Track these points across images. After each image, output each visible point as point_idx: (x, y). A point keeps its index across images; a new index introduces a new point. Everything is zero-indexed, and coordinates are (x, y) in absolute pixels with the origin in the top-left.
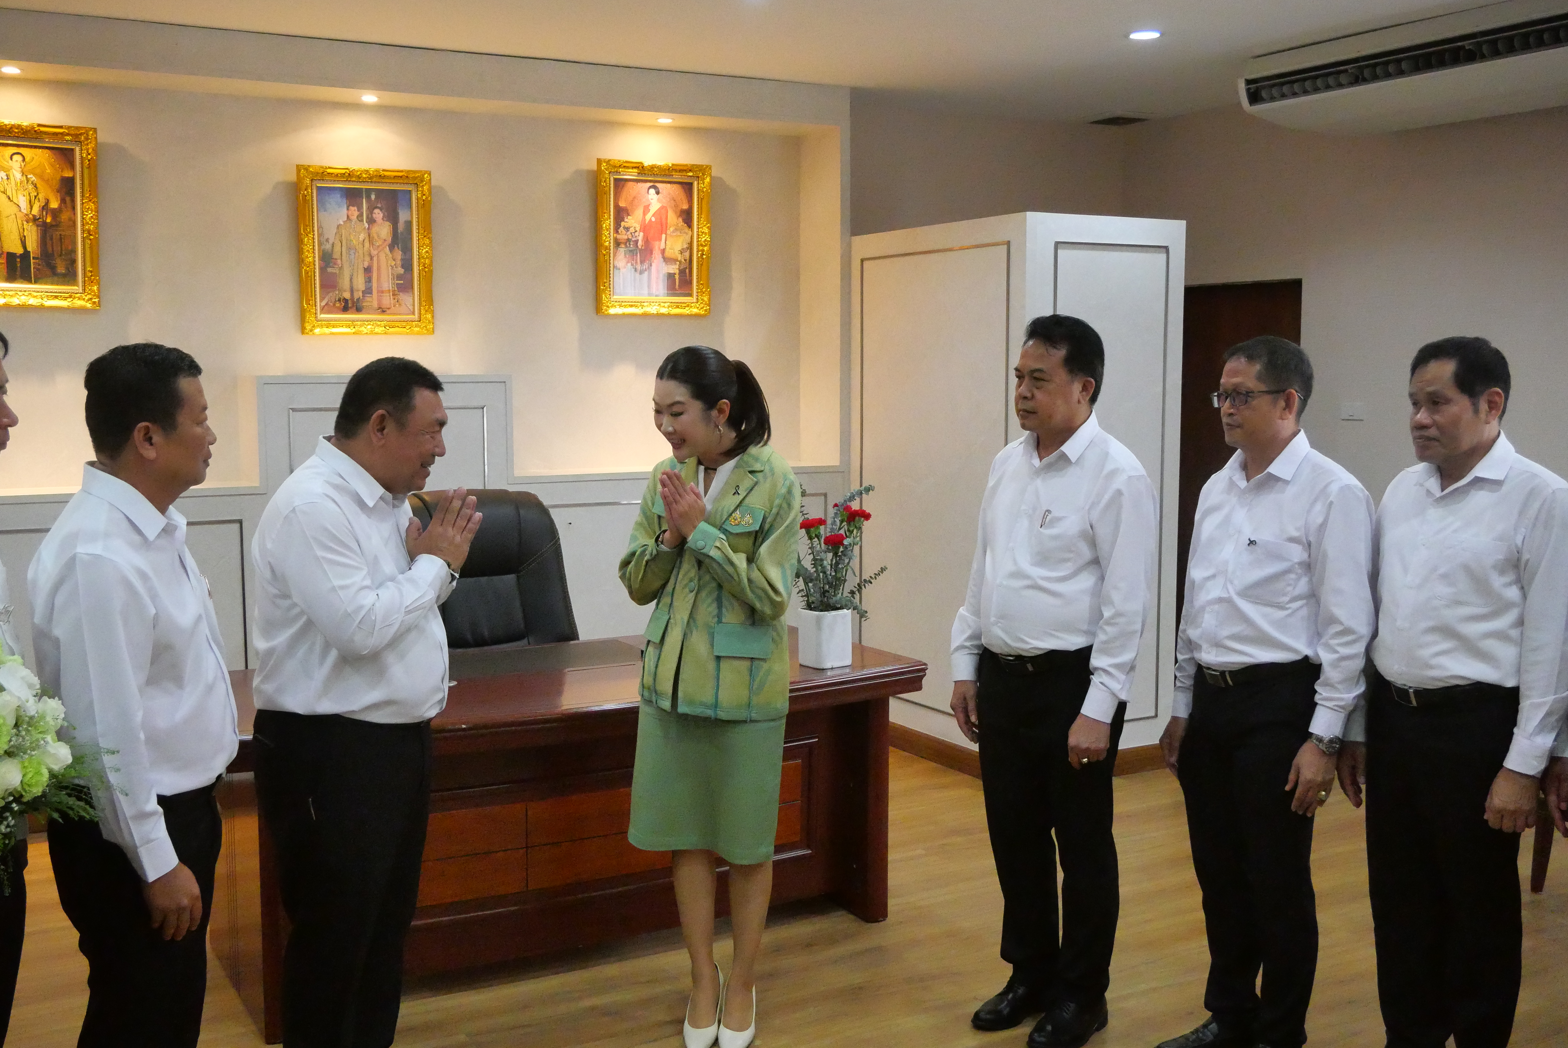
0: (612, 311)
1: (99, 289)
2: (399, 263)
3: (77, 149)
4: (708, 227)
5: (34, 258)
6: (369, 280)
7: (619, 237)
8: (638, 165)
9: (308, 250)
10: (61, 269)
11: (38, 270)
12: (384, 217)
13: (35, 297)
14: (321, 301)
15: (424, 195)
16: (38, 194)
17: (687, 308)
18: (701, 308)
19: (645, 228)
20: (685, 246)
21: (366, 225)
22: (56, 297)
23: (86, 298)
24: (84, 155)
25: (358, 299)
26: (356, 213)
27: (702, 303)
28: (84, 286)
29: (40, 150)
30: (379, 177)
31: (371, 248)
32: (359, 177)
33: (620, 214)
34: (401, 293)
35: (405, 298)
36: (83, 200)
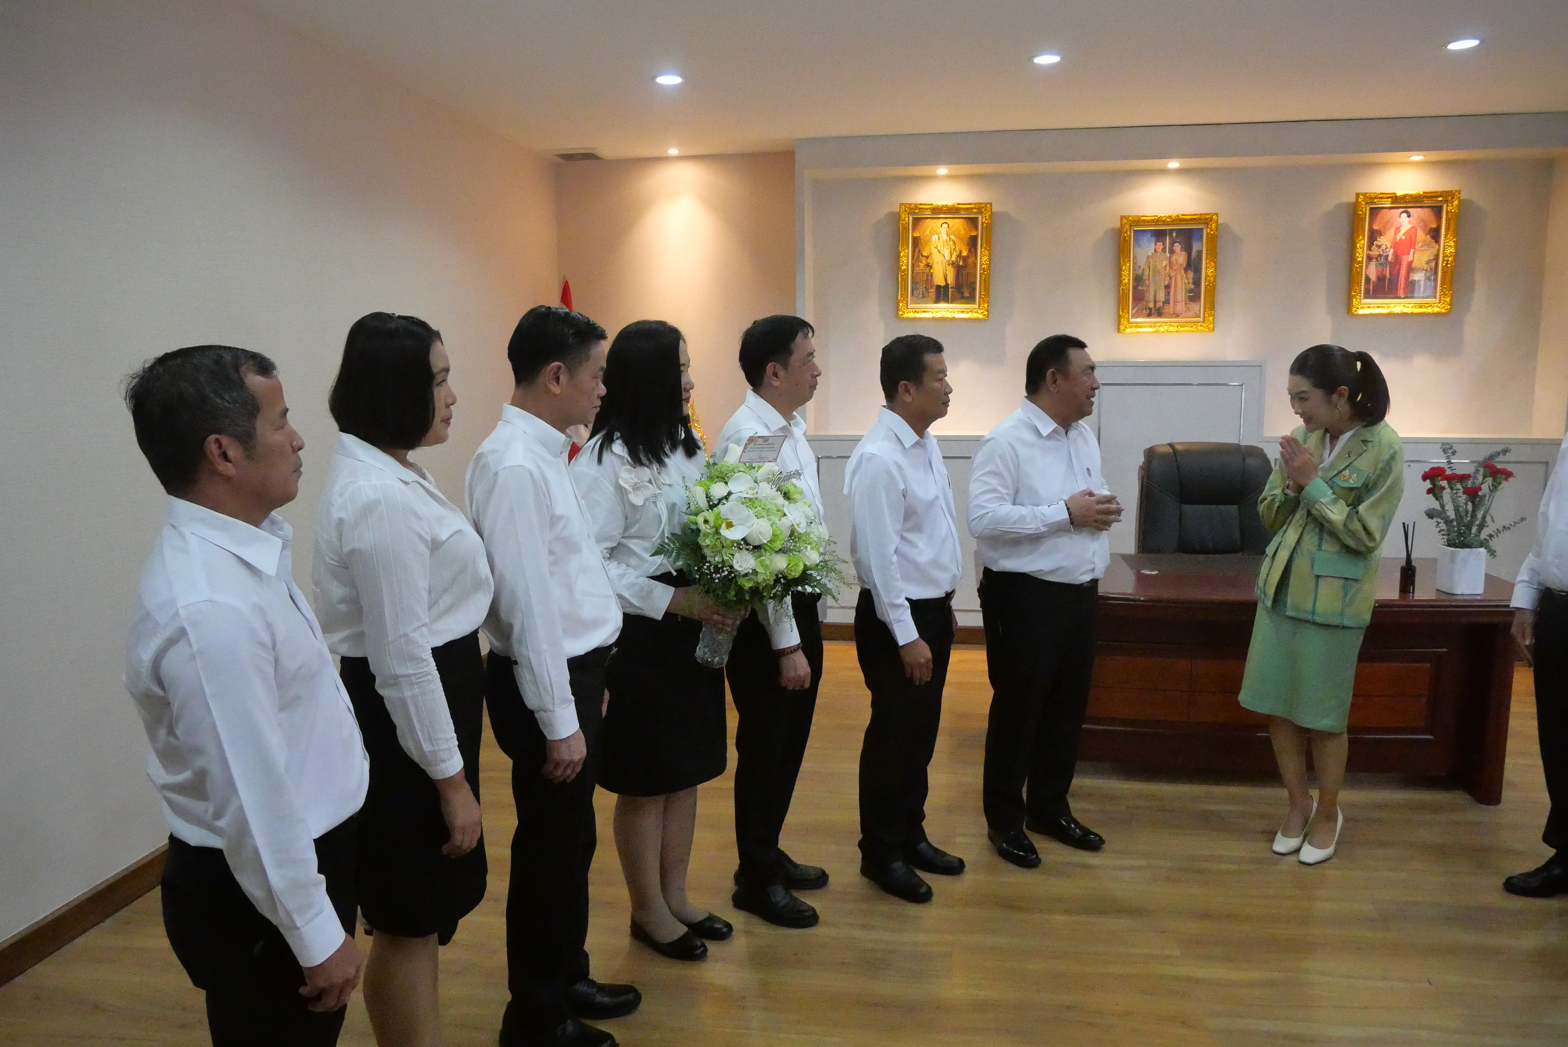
0: (1360, 312)
1: (988, 306)
2: (1191, 281)
3: (980, 217)
4: (1454, 242)
5: (951, 288)
6: (1168, 293)
7: (1371, 253)
8: (1391, 195)
9: (1125, 275)
10: (967, 294)
11: (953, 295)
12: (1182, 248)
13: (950, 312)
14: (1132, 310)
15: (1212, 231)
16: (955, 248)
17: (1429, 308)
18: (1443, 308)
19: (1396, 245)
20: (1432, 258)
21: (1168, 255)
22: (963, 312)
23: (980, 312)
24: (984, 220)
25: (1159, 308)
26: (1162, 247)
27: (1443, 303)
28: (979, 304)
29: (958, 220)
30: (1179, 220)
31: (1171, 271)
32: (1164, 221)
33: (1374, 236)
34: (1191, 303)
35: (1194, 306)
36: (982, 249)
